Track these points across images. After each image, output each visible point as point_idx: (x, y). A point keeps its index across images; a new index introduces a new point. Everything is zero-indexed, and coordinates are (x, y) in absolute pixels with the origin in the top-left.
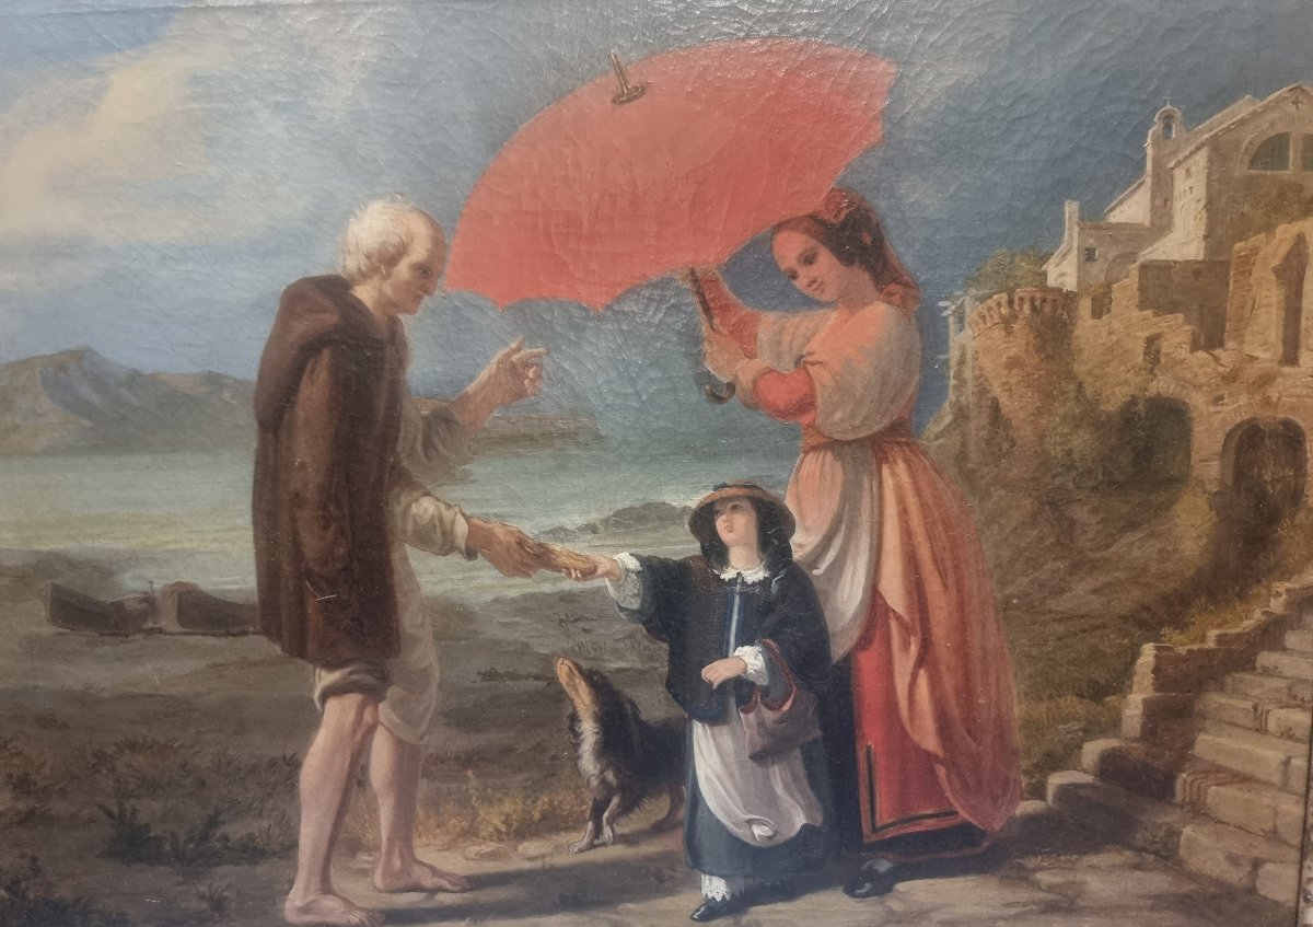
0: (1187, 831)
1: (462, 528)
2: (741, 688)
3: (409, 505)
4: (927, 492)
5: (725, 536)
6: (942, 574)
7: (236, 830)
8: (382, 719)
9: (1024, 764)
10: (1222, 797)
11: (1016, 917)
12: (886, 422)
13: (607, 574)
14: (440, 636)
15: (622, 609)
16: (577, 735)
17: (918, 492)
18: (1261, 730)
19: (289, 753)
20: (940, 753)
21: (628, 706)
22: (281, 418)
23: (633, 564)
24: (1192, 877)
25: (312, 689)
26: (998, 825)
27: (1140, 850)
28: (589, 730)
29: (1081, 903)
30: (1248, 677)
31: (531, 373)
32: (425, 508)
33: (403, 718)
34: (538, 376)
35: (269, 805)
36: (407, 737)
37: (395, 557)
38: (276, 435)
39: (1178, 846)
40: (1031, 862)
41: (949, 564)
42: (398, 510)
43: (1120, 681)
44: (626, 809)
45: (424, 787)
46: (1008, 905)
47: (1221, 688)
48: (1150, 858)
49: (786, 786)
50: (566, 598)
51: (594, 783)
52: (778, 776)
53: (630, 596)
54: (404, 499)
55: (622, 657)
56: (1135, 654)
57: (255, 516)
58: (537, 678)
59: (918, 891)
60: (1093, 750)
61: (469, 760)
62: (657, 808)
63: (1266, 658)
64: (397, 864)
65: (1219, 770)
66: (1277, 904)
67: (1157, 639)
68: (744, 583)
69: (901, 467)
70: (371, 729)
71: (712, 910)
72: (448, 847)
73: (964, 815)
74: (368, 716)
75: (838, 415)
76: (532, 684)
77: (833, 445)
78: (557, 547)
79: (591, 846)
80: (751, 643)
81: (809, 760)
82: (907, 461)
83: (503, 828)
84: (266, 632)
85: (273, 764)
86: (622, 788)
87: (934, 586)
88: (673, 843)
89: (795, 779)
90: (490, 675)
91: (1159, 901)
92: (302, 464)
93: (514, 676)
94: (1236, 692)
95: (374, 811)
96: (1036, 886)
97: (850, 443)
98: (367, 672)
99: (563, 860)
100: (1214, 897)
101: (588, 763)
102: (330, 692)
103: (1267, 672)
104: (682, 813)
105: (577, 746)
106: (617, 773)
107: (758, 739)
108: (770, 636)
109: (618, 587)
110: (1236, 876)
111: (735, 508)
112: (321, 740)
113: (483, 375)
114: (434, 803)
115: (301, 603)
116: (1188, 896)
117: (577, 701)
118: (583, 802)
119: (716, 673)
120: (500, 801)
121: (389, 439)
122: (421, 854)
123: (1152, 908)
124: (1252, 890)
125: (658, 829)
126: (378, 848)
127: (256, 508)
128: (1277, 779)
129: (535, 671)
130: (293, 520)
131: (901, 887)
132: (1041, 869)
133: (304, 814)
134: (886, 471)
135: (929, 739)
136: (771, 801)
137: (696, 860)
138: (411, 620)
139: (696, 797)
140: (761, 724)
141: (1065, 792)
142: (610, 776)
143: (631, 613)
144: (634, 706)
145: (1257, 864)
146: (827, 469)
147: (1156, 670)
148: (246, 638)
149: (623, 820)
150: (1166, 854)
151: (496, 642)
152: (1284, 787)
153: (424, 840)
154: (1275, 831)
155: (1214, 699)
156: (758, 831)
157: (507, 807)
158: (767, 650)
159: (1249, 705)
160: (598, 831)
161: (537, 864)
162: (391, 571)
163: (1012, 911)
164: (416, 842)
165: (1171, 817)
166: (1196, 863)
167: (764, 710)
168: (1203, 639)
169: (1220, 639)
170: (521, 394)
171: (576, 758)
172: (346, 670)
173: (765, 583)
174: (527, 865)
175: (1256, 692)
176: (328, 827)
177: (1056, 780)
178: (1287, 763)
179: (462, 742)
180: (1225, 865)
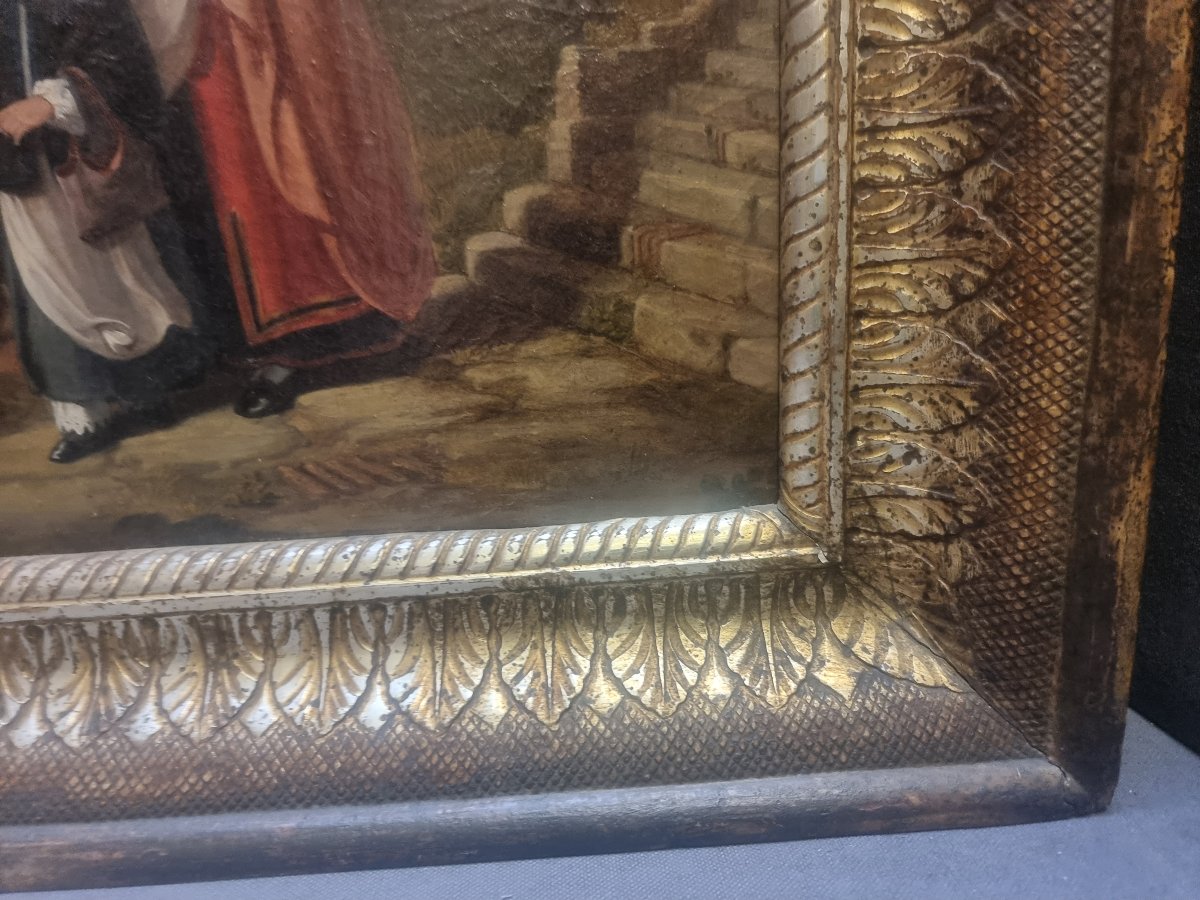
0: (641, 303)
2: (49, 141)
9: (433, 226)
10: (679, 255)
11: (449, 428)
18: (720, 162)
20: (324, 216)
24: (651, 362)
26: (411, 313)
27: (586, 332)
29: (524, 404)
30: (698, 88)
39: (631, 325)
40: (459, 357)
43: (538, 104)
46: (440, 413)
47: (664, 105)
48: (600, 340)
52: (123, 263)
56: (552, 62)
59: (325, 404)
60: (516, 202)
63: (717, 61)
65: (670, 218)
66: (757, 391)
67: (577, 37)
71: (74, 448)
73: (368, 300)
80: (51, 74)
81: (159, 239)
89: (146, 263)
91: (618, 396)
94: (681, 112)
96: (468, 387)
100: (680, 386)
103: (719, 80)
110: (704, 359)
116: (649, 387)
123: (608, 405)
124: (724, 375)
128: (742, 227)
131: (305, 399)
132: (473, 364)
135: (308, 200)
137: (40, 383)
139: (23, 299)
141: (492, 261)
145: (727, 341)
147: (585, 87)
150: (618, 334)
152: (752, 238)
154: (746, 298)
155: (658, 122)
156: (112, 338)
158: (75, 84)
159: (701, 127)
163: (443, 421)
165: (616, 287)
166: (655, 344)
168: (636, 36)
169: (658, 34)
175: (709, 108)
177: (477, 246)
178: (753, 205)
180: (689, 344)
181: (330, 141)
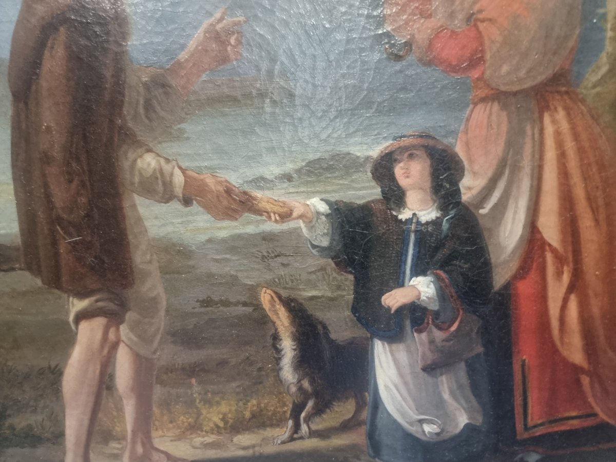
1: (179, 179)
2: (415, 312)
3: (135, 161)
4: (584, 136)
5: (403, 181)
6: (594, 210)
7: (20, 422)
8: (123, 338)
12: (549, 73)
13: (300, 217)
14: (165, 271)
15: (314, 247)
16: (278, 351)
17: (576, 137)
19: (53, 364)
20: (585, 365)
21: (319, 327)
22: (29, 88)
23: (323, 208)
25: (67, 313)
28: (288, 346)
31: (232, 41)
32: (148, 162)
33: (139, 337)
34: (239, 42)
35: (41, 404)
36: (144, 352)
37: (126, 204)
38: (26, 104)
41: (601, 202)
42: (126, 164)
44: (319, 411)
45: (158, 392)
49: (452, 393)
50: (268, 238)
51: (293, 389)
52: (445, 385)
53: (322, 235)
54: (131, 155)
55: (315, 287)
57: (14, 173)
58: (245, 304)
61: (193, 371)
62: (344, 410)
64: (140, 450)
68: (418, 223)
69: (561, 115)
70: (115, 346)
72: (179, 438)
73: (603, 416)
74: (112, 336)
75: (505, 69)
76: (241, 310)
77: (498, 96)
78: (258, 194)
79: (292, 439)
80: (424, 274)
82: (567, 109)
83: (221, 424)
84: (29, 268)
85: (41, 372)
86: (316, 394)
87: (586, 222)
88: (357, 437)
89: (460, 387)
90: (207, 302)
92: (48, 128)
93: (226, 303)
95: (120, 410)
97: (515, 94)
98: (110, 300)
99: (269, 449)
101: (288, 373)
102: (82, 316)
104: (365, 414)
105: (278, 360)
106: (312, 382)
107: (428, 354)
108: (442, 267)
109: (311, 228)
111: (411, 156)
112: (77, 354)
113: (192, 44)
114: (166, 404)
115: (54, 243)
117: (278, 323)
118: (284, 405)
119: (394, 299)
120: (218, 403)
121: (116, 105)
122: (158, 443)
125: (346, 427)
126: (124, 438)
127: (14, 166)
129: (243, 299)
130: (44, 175)
133: (68, 412)
134: (547, 119)
136: (440, 404)
138: (141, 257)
139: (377, 403)
140: (432, 342)
142: (306, 384)
143: (322, 250)
144: (325, 327)
146: (494, 118)
148: (13, 273)
149: (317, 419)
151: (211, 275)
153: (160, 432)
156: (427, 428)
157: (224, 408)
160: (297, 427)
161: (250, 452)
162: (124, 217)
164: (154, 434)
167: (435, 330)
170: (225, 60)
171: (277, 370)
172: (93, 299)
173: (436, 223)
174: (241, 453)
176: (86, 422)
179: (188, 356)
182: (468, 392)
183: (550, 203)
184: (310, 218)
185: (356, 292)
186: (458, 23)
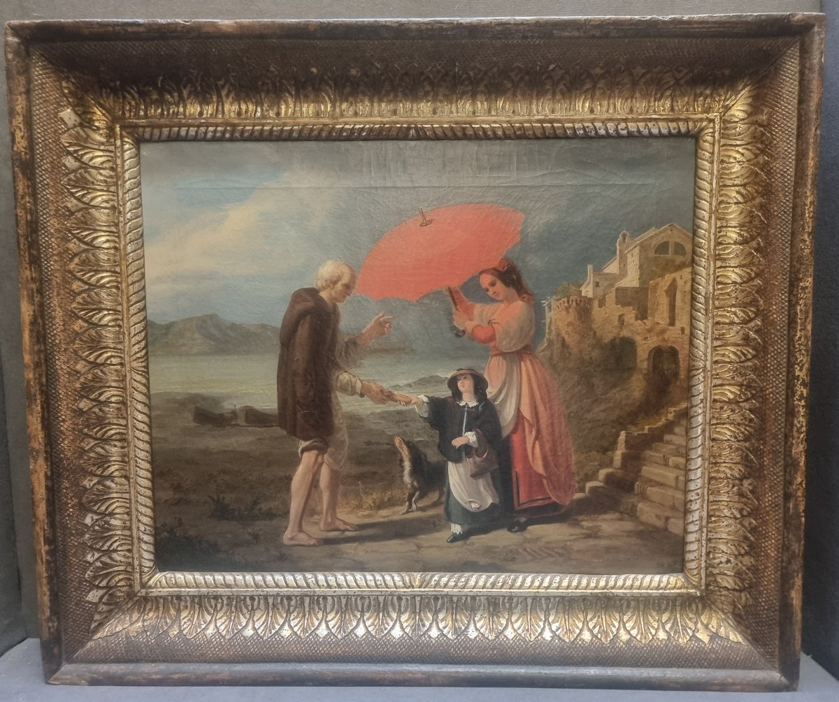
0: (640, 505)
1: (359, 385)
2: (467, 448)
3: (338, 376)
5: (461, 389)
6: (544, 404)
7: (264, 506)
8: (325, 461)
9: (577, 478)
10: (652, 491)
11: (575, 540)
12: (523, 345)
13: (415, 403)
14: (349, 427)
15: (421, 417)
16: (402, 467)
17: (535, 372)
18: (666, 465)
19: (287, 474)
20: (544, 474)
21: (423, 457)
22: (290, 342)
23: (426, 399)
24: (642, 523)
25: (298, 448)
26: (567, 503)
27: (621, 513)
28: (407, 465)
29: (600, 534)
30: (661, 444)
31: (387, 325)
32: (344, 377)
33: (334, 460)
34: (390, 326)
35: (279, 496)
36: (336, 468)
37: (333, 396)
38: (287, 348)
39: (636, 511)
40: (580, 518)
41: (547, 400)
42: (334, 378)
43: (613, 446)
44: (421, 497)
45: (341, 488)
46: (571, 535)
47: (651, 449)
48: (626, 516)
49: (485, 488)
50: (400, 413)
51: (409, 486)
52: (481, 483)
53: (424, 412)
54: (337, 373)
55: (421, 436)
56: (618, 435)
57: (278, 380)
58: (387, 444)
59: (536, 530)
60: (603, 473)
61: (361, 477)
62: (434, 496)
63: (667, 437)
64: (330, 520)
65: (651, 481)
66: (677, 535)
67: (626, 429)
68: (468, 407)
69: (528, 363)
70: (321, 464)
71: (455, 538)
72: (350, 513)
73: (554, 499)
74: (320, 459)
75: (504, 343)
76: (386, 447)
77: (503, 354)
78: (396, 393)
79: (408, 512)
80: (471, 431)
81: (493, 478)
82: (530, 360)
83: (372, 505)
84: (280, 426)
85: (281, 479)
86: (420, 488)
87: (541, 409)
88: (440, 510)
89: (488, 484)
90: (369, 443)
91: (630, 534)
92: (298, 360)
93: (378, 444)
94: (656, 450)
95: (321, 498)
96: (582, 527)
97: (509, 353)
98: (321, 442)
99: (396, 518)
100: (651, 532)
101: (407, 478)
102: (304, 450)
103: (668, 442)
104: (444, 499)
105: (403, 471)
106: (418, 483)
107: (473, 469)
108: (479, 428)
109: (420, 409)
110: (660, 524)
111: (465, 378)
112: (301, 469)
113: (369, 326)
114: (345, 495)
115: (295, 414)
116: (641, 531)
117: (403, 454)
118: (405, 494)
119: (457, 442)
120: (372, 494)
122: (339, 515)
123: (627, 536)
124: (666, 529)
125: (435, 505)
126: (322, 513)
127: (278, 377)
128: (673, 484)
129: (386, 441)
130: (293, 381)
131: (530, 528)
132: (584, 520)
133: (293, 500)
134: (522, 363)
135: (540, 469)
136: (479, 493)
137: (449, 517)
138: (338, 421)
139: (449, 492)
140: (475, 463)
141: (593, 489)
142: (415, 484)
143: (425, 419)
144: (425, 456)
145: (667, 519)
146: (500, 363)
147: (626, 442)
148: (272, 428)
149: (420, 502)
150: (632, 514)
151: (372, 430)
152: (676, 488)
153: (341, 510)
154: (674, 505)
155: (648, 453)
156: (473, 505)
157: (374, 496)
158: (477, 434)
159: (662, 455)
160: (410, 506)
161: (386, 519)
162: (331, 402)
163: (573, 537)
164: (337, 510)
165: (634, 500)
166: (644, 518)
168: (643, 429)
169: (649, 429)
170: (383, 334)
171: (402, 477)
172: (311, 441)
173: (476, 407)
174: (382, 520)
175: (664, 450)
176: (302, 505)
177: (589, 485)
178: (677, 478)
179: (356, 470)
180: (655, 519)
181: (549, 453)
182: (492, 487)
183: (525, 400)
184: (419, 404)
185: (440, 438)
186: (485, 324)
